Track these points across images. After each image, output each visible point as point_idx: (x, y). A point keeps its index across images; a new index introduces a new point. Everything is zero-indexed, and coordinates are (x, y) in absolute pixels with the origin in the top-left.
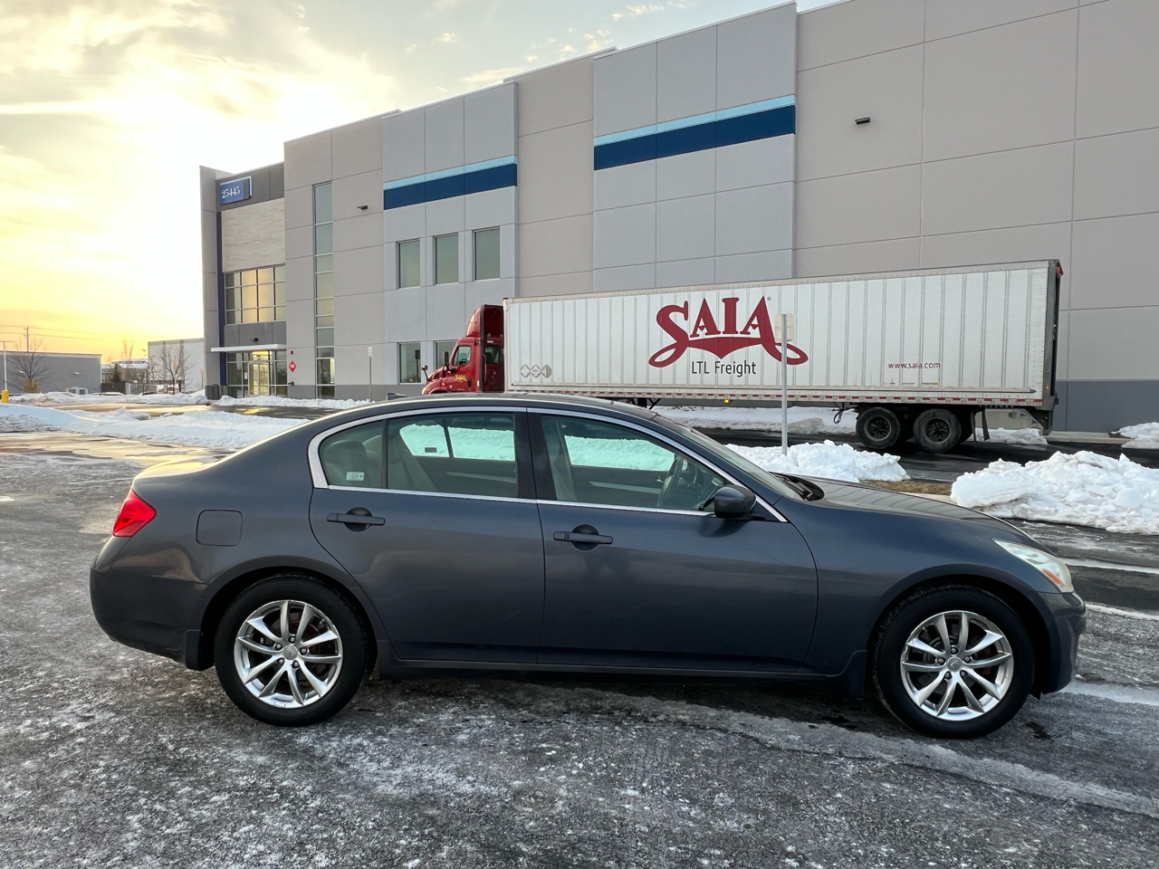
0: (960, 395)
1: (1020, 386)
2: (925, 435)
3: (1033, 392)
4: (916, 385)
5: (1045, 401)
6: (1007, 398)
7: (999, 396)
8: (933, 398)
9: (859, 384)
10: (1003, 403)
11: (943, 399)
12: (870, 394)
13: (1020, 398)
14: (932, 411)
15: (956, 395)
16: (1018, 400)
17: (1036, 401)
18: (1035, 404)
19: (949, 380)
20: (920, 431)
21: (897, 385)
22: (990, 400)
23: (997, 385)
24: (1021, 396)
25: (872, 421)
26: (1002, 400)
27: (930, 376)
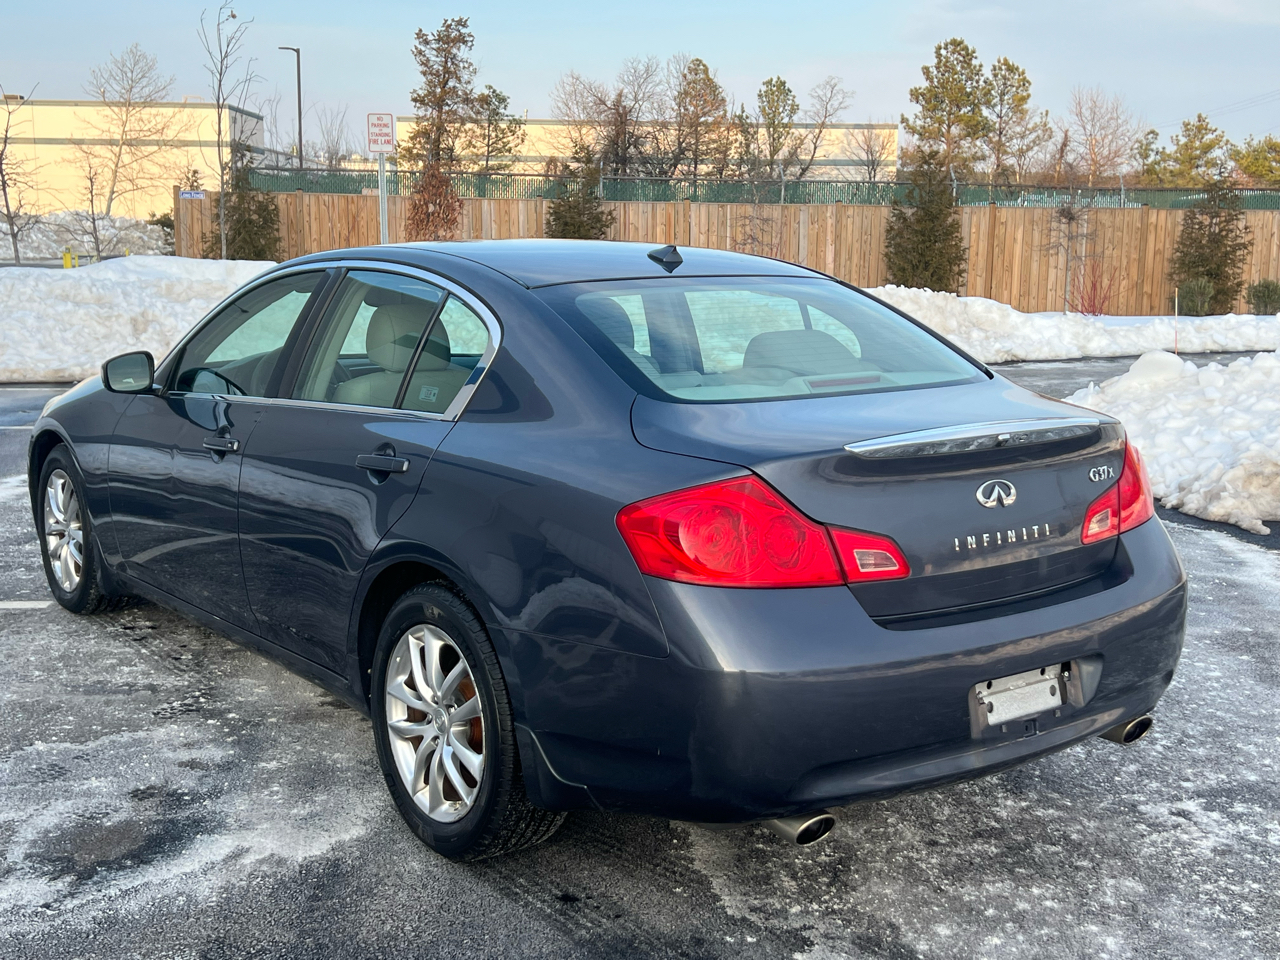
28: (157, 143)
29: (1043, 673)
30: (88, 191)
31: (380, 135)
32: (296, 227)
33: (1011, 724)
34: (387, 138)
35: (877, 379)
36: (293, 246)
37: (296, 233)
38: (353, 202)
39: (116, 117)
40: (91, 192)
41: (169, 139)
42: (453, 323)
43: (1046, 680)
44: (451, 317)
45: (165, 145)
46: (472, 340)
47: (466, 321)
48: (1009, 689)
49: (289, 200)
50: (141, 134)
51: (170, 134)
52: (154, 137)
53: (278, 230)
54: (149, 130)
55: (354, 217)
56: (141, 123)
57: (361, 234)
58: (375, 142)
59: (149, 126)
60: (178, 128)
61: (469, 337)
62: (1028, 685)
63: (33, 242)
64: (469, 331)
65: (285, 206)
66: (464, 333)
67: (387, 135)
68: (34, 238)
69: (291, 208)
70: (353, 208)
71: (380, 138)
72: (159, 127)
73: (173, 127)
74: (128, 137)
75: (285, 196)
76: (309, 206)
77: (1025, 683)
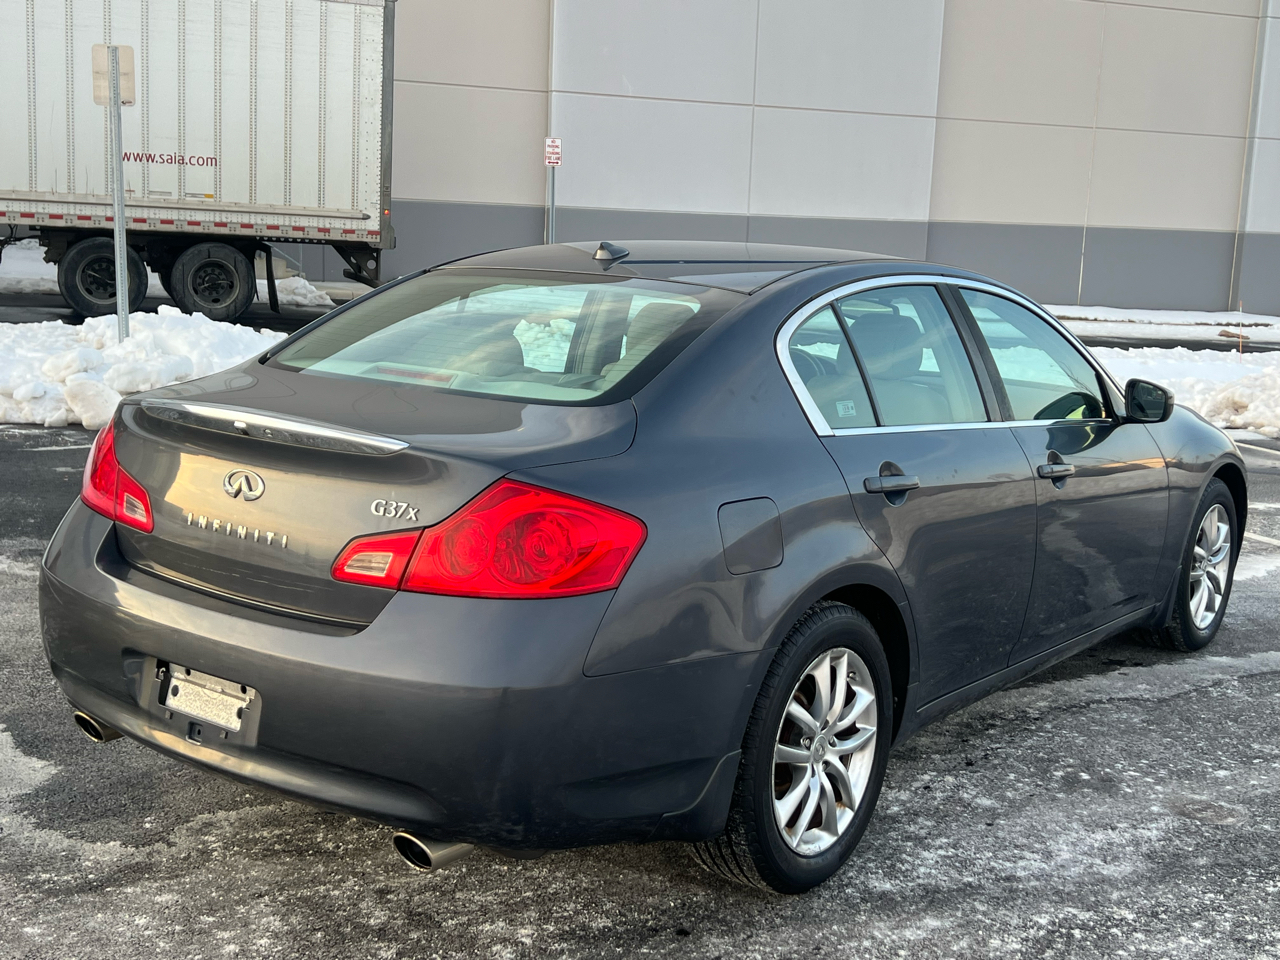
0: (253, 219)
1: (346, 206)
2: (192, 292)
3: (366, 217)
4: (175, 197)
5: (383, 233)
6: (328, 226)
7: (314, 223)
8: (207, 222)
9: (62, 189)
10: (321, 236)
11: (224, 225)
12: (87, 211)
13: (348, 227)
14: (205, 247)
15: (246, 219)
16: (346, 232)
17: (371, 233)
18: (368, 239)
19: (234, 193)
20: (184, 285)
21: (138, 194)
22: (302, 229)
23: (312, 204)
24: (349, 225)
25: (89, 265)
26: (320, 230)
27: (200, 180)
29: (243, 690)
43: (242, 700)
62: (222, 692)
77: (220, 690)
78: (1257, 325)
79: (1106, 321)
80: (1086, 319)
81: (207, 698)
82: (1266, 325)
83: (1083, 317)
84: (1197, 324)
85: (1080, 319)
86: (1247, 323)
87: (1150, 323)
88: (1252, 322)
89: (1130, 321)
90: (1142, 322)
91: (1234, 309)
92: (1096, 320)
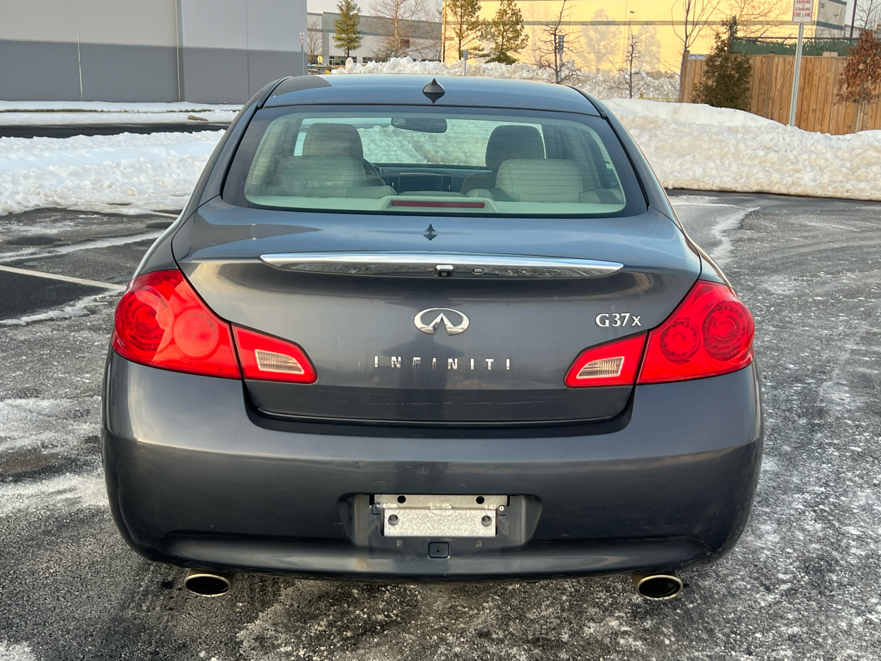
28: (761, 23)
29: (480, 501)
30: (629, 54)
31: (802, 9)
32: (766, 80)
33: (407, 540)
34: (807, 12)
35: (482, 205)
36: (762, 94)
37: (765, 84)
38: (811, 62)
39: (737, 5)
40: (632, 55)
41: (770, 20)
42: (815, 153)
43: (484, 509)
44: (816, 148)
45: (767, 24)
46: (826, 167)
47: (826, 152)
48: (429, 508)
49: (764, 60)
50: (752, 17)
51: (771, 17)
52: (761, 19)
53: (748, 82)
54: (759, 14)
55: (810, 73)
56: (753, 9)
57: (813, 85)
58: (798, 15)
59: (758, 11)
60: (777, 12)
61: (826, 164)
62: (453, 508)
63: (664, 91)
64: (827, 160)
65: (760, 65)
66: (822, 161)
67: (808, 9)
68: (666, 88)
69: (765, 66)
70: (810, 66)
71: (802, 12)
72: (766, 11)
73: (774, 11)
74: (743, 19)
75: (761, 58)
76: (777, 65)
77: (451, 507)
78: (205, 111)
79: (109, 112)
80: (96, 111)
81: (439, 517)
82: (210, 111)
83: (93, 109)
84: (168, 112)
85: (92, 111)
86: (197, 110)
87: (138, 112)
88: (200, 109)
89: (125, 111)
90: (133, 112)
91: (182, 100)
92: (102, 111)
